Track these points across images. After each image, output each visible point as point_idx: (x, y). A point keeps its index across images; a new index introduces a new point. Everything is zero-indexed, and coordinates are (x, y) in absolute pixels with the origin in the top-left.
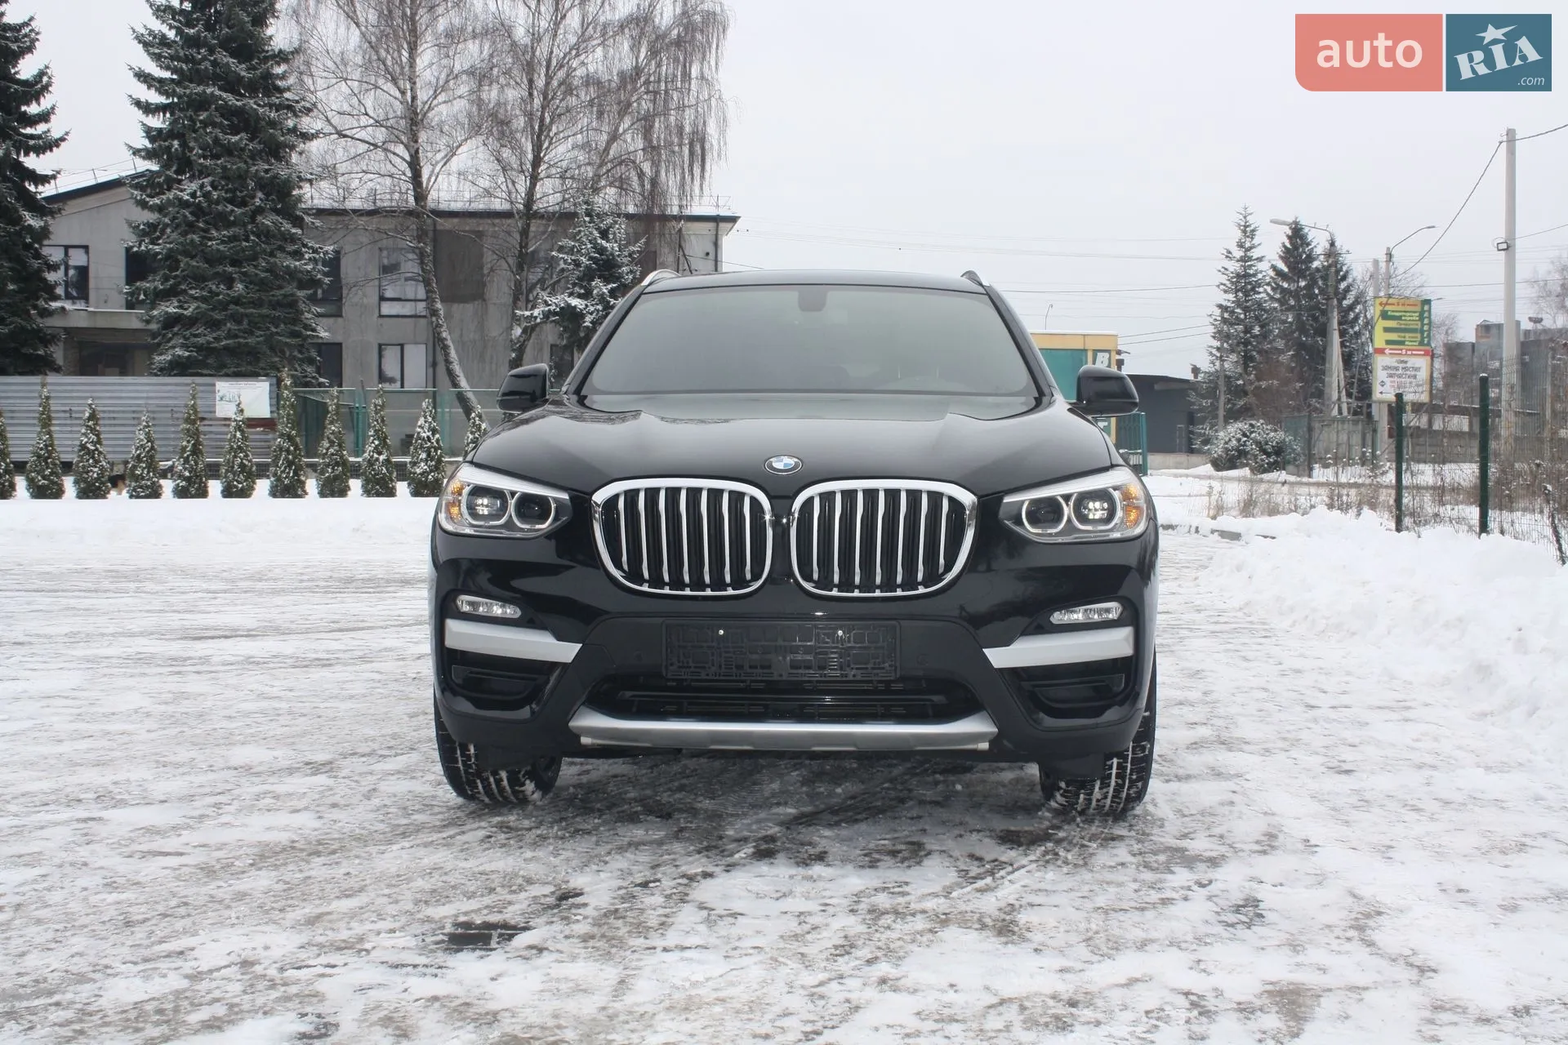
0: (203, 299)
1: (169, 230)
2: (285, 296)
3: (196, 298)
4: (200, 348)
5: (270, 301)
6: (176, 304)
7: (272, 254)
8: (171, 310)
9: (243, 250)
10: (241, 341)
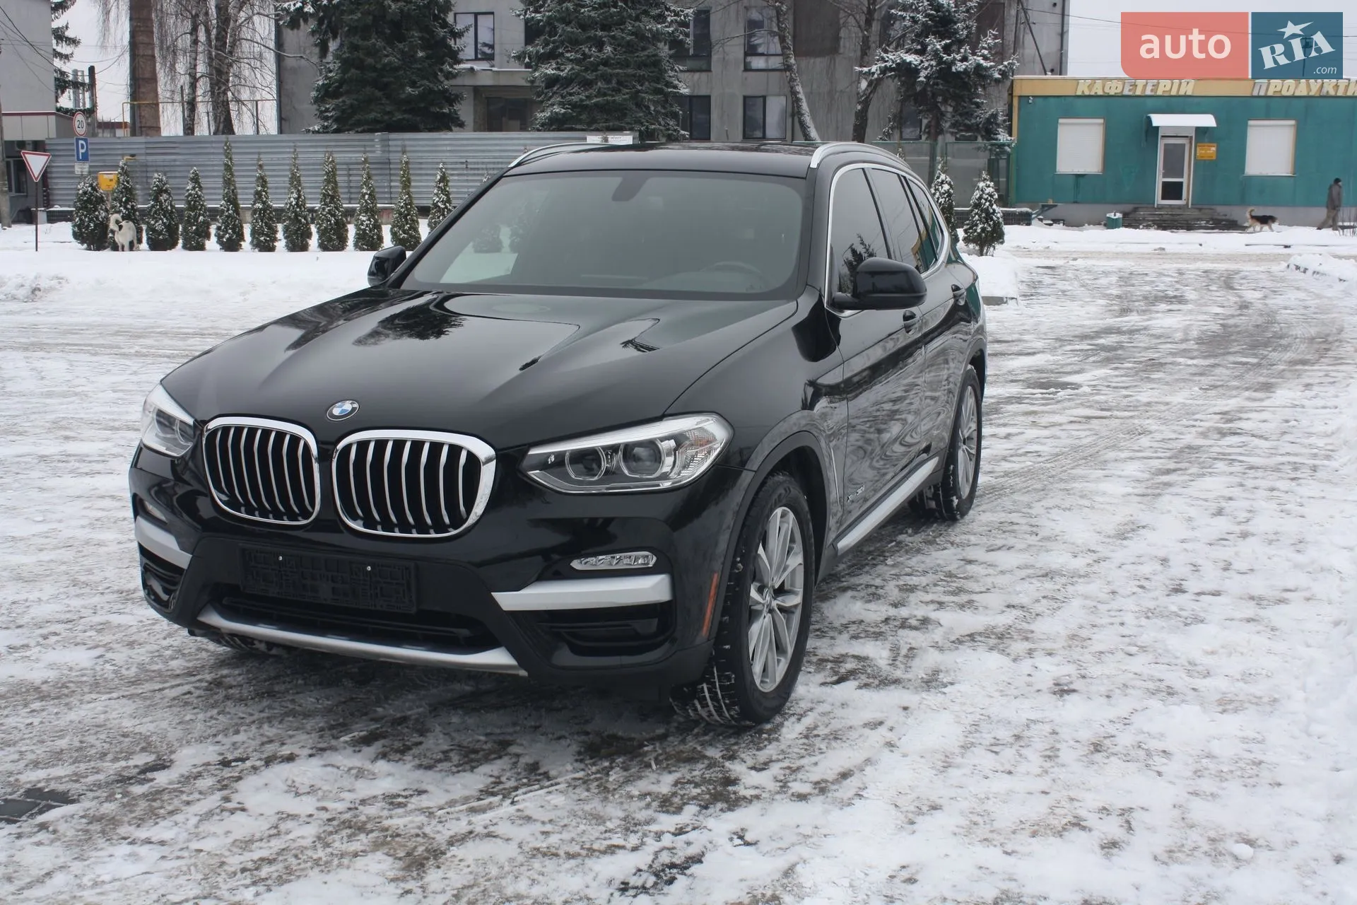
0: (577, 61)
2: (649, 56)
3: (572, 61)
4: (574, 106)
5: (636, 62)
6: (554, 66)
7: (637, 19)
8: (550, 71)
10: (609, 98)
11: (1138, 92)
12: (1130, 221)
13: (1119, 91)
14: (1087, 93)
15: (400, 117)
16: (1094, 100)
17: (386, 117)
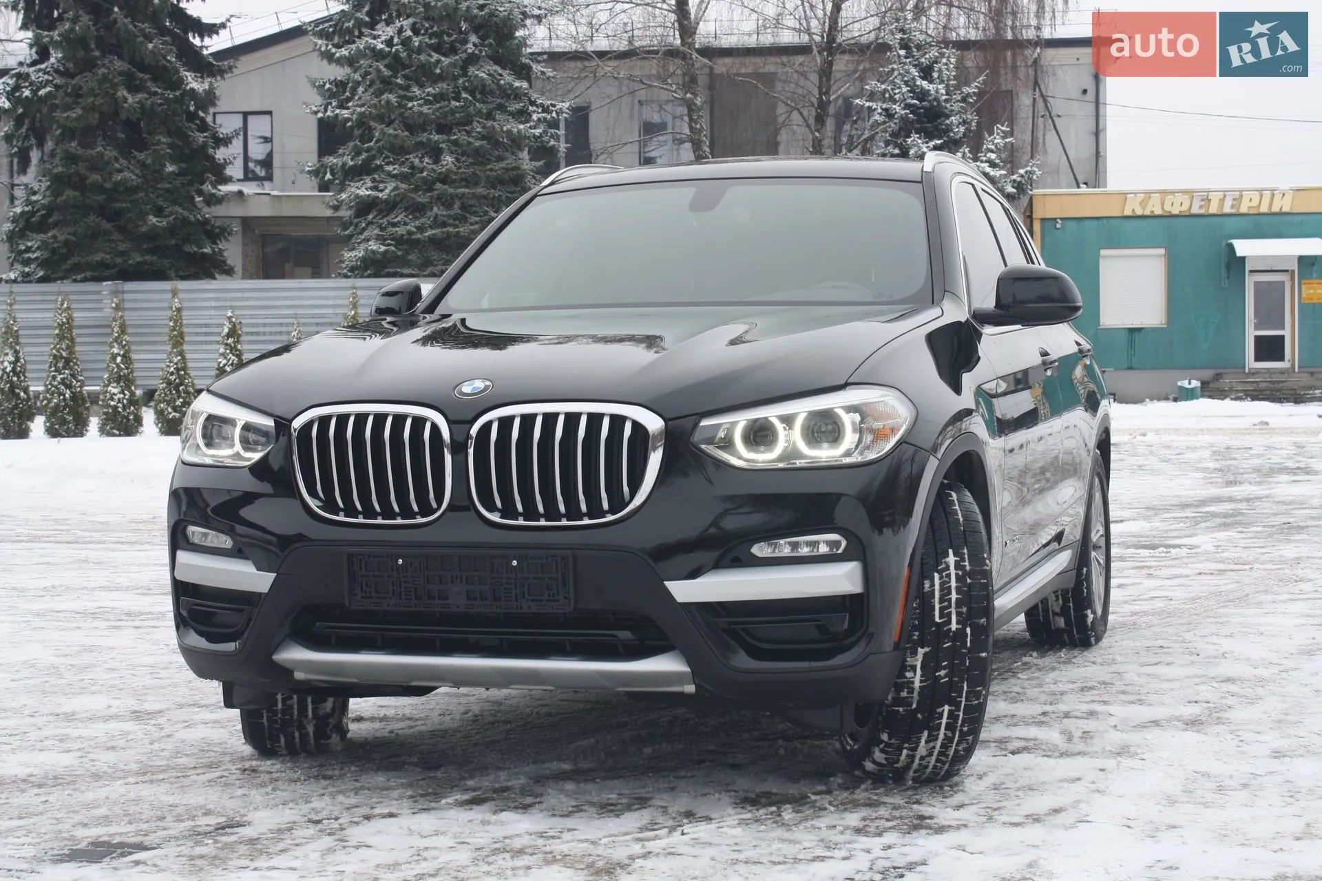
0: (403, 177)
1: (361, 89)
2: (507, 170)
3: (395, 176)
4: (399, 241)
5: (488, 177)
6: (369, 184)
7: (490, 116)
8: (363, 192)
9: (453, 112)
10: (451, 229)
11: (1213, 209)
12: (1211, 389)
13: (1185, 208)
14: (1139, 212)
15: (139, 259)
16: (1149, 221)
17: (119, 260)
